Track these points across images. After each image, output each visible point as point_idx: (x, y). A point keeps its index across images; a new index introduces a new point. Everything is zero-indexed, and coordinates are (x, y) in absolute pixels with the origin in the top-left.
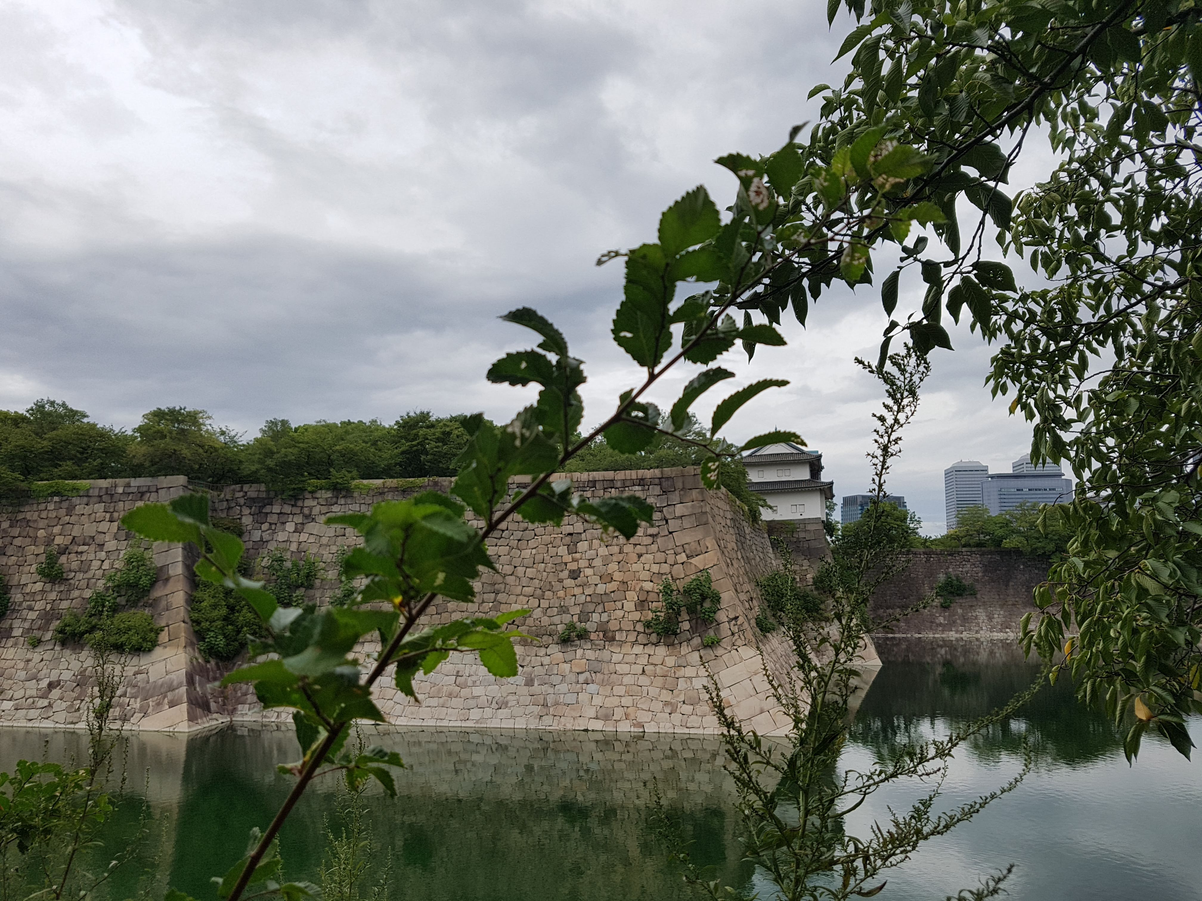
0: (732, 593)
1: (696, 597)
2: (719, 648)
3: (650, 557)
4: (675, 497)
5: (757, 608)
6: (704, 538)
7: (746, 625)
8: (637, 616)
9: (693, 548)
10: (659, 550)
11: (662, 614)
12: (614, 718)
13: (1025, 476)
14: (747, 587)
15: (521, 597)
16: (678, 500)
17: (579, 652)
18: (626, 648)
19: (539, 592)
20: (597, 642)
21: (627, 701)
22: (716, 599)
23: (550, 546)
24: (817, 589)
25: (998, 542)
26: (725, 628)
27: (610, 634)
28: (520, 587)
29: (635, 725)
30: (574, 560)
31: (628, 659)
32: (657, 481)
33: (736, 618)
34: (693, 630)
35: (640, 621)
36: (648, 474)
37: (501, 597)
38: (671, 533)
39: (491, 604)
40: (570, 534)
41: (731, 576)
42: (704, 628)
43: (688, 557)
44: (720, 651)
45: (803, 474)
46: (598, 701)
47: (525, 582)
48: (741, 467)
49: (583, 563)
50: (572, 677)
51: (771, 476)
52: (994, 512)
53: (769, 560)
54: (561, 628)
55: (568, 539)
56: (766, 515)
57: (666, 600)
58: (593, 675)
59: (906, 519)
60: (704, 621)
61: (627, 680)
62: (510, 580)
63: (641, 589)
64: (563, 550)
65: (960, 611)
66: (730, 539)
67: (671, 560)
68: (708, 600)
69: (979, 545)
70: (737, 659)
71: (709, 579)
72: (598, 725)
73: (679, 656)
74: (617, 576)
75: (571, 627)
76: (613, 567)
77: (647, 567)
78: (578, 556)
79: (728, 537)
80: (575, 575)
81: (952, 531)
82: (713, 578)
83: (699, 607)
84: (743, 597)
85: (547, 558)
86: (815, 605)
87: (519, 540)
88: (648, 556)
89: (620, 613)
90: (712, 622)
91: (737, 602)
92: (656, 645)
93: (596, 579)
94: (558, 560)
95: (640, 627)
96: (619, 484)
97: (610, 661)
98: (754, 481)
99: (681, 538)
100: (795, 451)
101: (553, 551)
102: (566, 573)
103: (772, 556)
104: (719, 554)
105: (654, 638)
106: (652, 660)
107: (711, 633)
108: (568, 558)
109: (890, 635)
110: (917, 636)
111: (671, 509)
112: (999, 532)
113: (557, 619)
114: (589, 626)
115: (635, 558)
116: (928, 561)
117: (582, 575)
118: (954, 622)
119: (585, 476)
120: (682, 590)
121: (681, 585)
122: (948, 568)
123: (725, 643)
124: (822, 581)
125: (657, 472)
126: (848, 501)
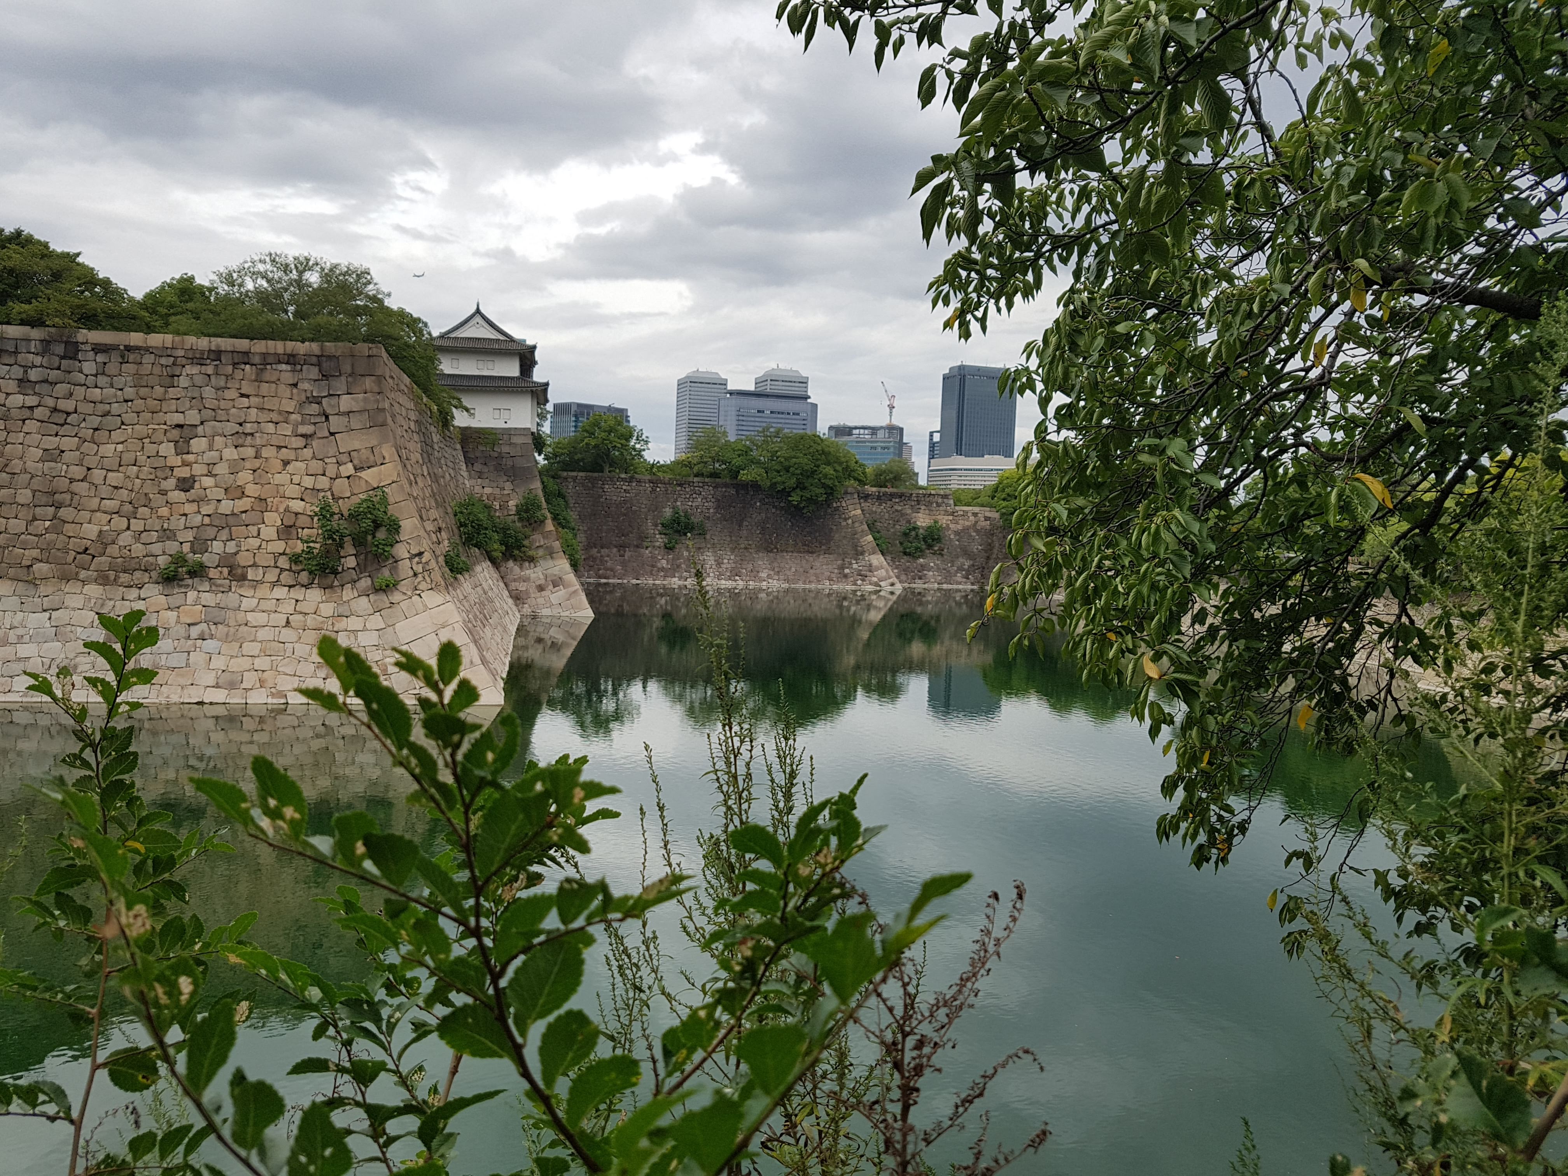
0: (416, 521)
1: (367, 524)
2: (396, 593)
3: (302, 465)
4: (340, 385)
5: (446, 543)
6: (380, 444)
7: (433, 564)
8: (280, 546)
9: (364, 457)
10: (314, 457)
11: (318, 546)
12: (244, 686)
13: (767, 396)
14: (434, 513)
15: (98, 514)
16: (344, 389)
17: (192, 595)
18: (263, 591)
19: (128, 508)
20: (219, 582)
21: (262, 663)
22: (394, 527)
23: (147, 441)
24: (521, 519)
25: (734, 474)
26: (405, 567)
27: (239, 571)
28: (97, 500)
29: (273, 695)
30: (185, 464)
31: (264, 605)
32: (314, 360)
33: (420, 554)
34: (361, 568)
35: (284, 554)
36: (301, 348)
37: (65, 513)
38: (332, 434)
39: (48, 523)
40: (180, 426)
41: (415, 498)
42: (376, 566)
43: (356, 469)
44: (396, 597)
45: (511, 369)
46: (218, 663)
47: (105, 491)
48: (429, 353)
49: (198, 469)
50: (181, 630)
51: (468, 367)
52: (732, 438)
53: (461, 479)
54: (162, 561)
55: (176, 433)
56: (461, 420)
57: (323, 526)
58: (213, 627)
59: (631, 436)
60: (377, 556)
61: (262, 634)
62: (81, 488)
63: (287, 510)
64: (167, 449)
65: (686, 554)
66: (414, 448)
67: (331, 471)
68: (383, 529)
69: (714, 475)
70: (420, 607)
71: (384, 500)
72: (219, 696)
73: (340, 602)
74: (251, 490)
75: (179, 560)
76: (245, 477)
77: (296, 479)
78: (190, 458)
79: (411, 446)
80: (186, 485)
81: (684, 456)
82: (391, 500)
83: (369, 537)
84: (430, 526)
85: (142, 459)
86: (517, 540)
87: (96, 429)
88: (299, 464)
89: (254, 543)
90: (387, 558)
91: (422, 533)
92: (306, 587)
93: (220, 493)
94: (160, 463)
95: (283, 562)
96: (257, 360)
97: (239, 608)
98: (447, 372)
99: (346, 442)
100: (502, 338)
101: (151, 449)
102: (171, 483)
103: (465, 474)
104: (400, 468)
105: (304, 577)
106: (300, 607)
107: (386, 572)
108: (176, 461)
109: (603, 581)
110: (635, 581)
111: (334, 400)
112: (737, 461)
113: (156, 548)
114: (206, 559)
115: (278, 464)
116: (653, 491)
117: (197, 485)
118: (679, 566)
119: (203, 343)
120: (346, 514)
121: (345, 507)
122: (676, 501)
123: (404, 586)
124: (527, 511)
125: (315, 347)
126: (562, 409)
